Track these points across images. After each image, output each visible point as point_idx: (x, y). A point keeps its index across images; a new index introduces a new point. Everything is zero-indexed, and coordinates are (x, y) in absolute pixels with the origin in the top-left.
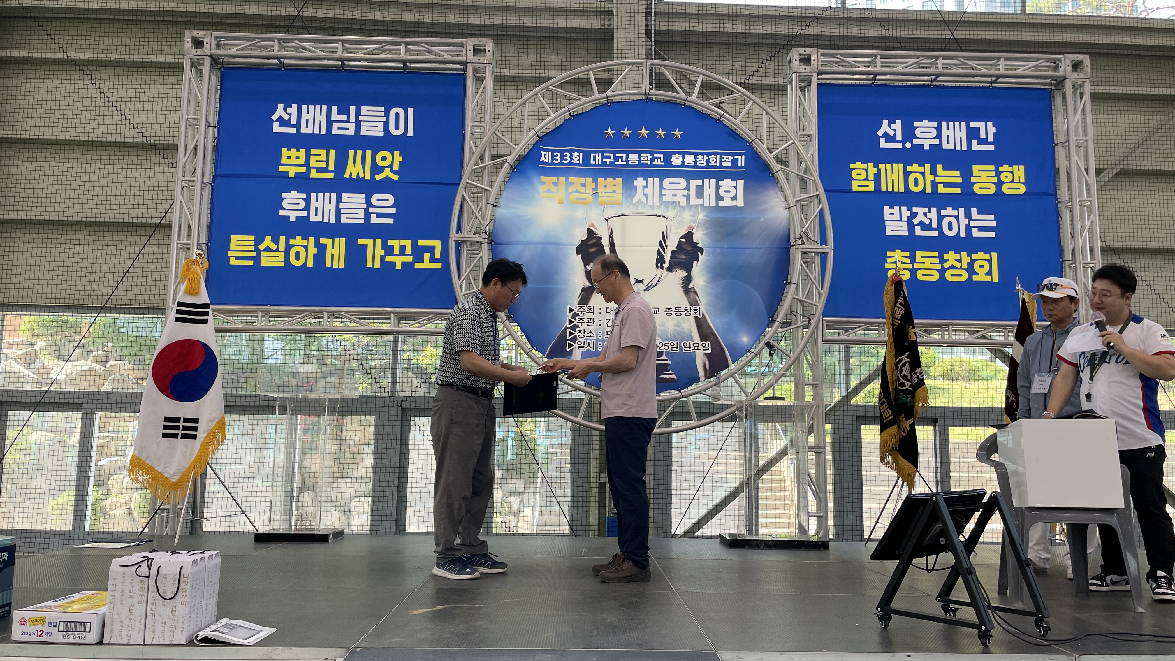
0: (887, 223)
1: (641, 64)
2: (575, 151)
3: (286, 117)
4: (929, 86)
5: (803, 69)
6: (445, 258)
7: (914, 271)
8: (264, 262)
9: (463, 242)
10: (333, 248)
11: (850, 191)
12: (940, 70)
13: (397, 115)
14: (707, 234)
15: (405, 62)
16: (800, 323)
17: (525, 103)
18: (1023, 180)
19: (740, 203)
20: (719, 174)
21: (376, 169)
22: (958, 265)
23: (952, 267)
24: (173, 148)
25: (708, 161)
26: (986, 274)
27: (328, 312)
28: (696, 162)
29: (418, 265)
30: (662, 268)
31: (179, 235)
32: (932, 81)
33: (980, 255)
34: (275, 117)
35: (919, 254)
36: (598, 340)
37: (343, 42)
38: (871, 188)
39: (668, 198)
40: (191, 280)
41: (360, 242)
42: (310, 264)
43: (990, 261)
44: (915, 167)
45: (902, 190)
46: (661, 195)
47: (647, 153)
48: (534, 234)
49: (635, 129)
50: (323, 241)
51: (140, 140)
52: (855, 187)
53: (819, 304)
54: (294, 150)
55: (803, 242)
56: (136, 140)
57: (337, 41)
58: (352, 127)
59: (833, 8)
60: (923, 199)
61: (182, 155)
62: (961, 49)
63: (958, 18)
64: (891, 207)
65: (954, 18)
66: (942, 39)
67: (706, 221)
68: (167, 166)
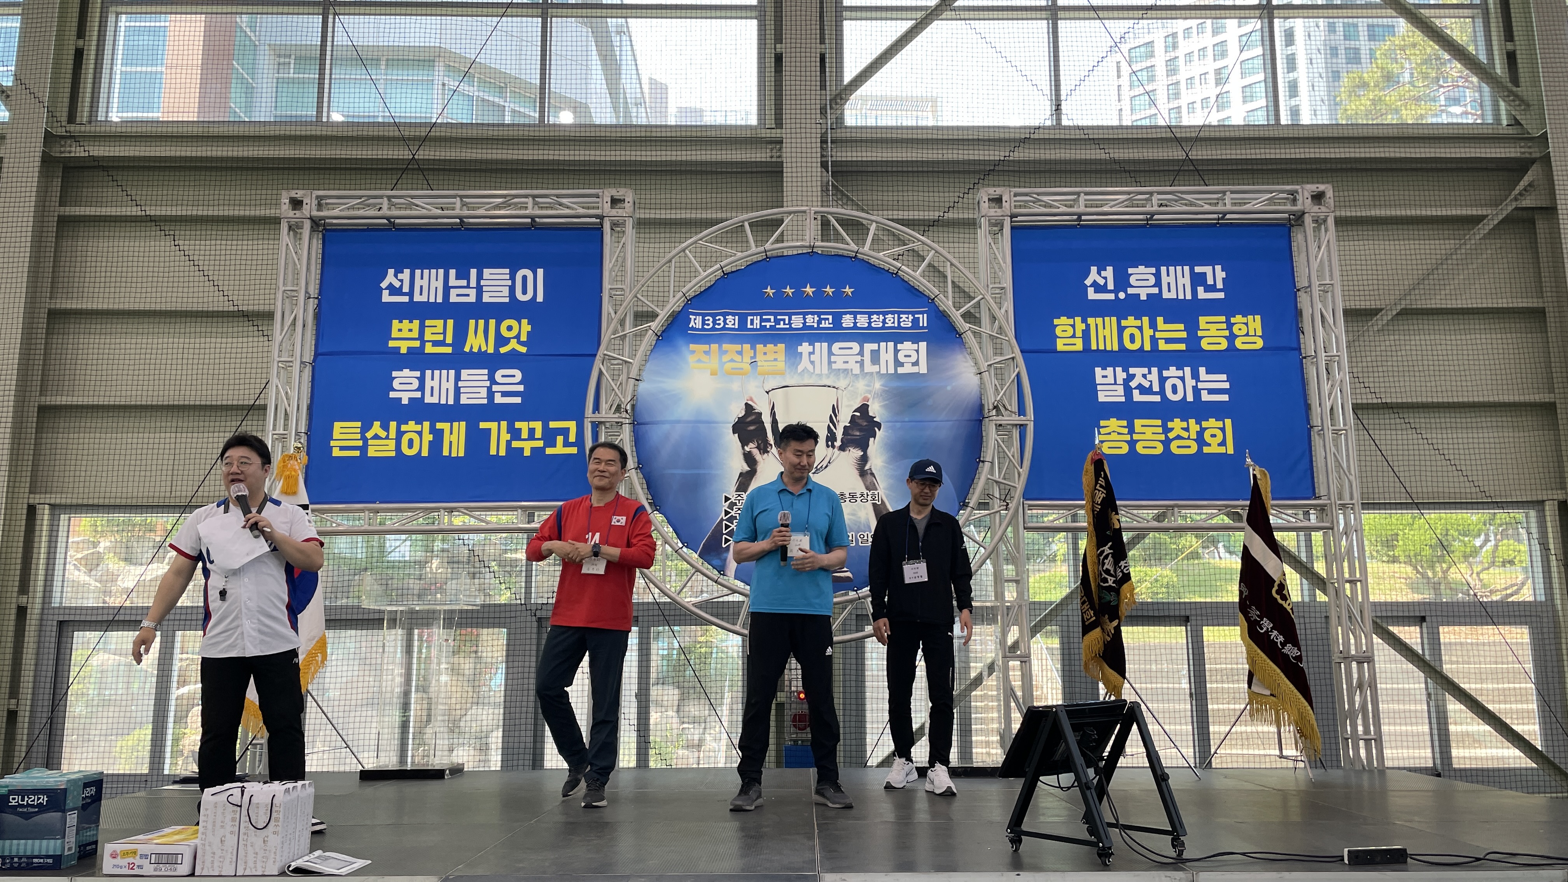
0: (1099, 388)
1: (804, 212)
2: (729, 314)
3: (397, 284)
4: (1144, 226)
5: (995, 212)
6: (580, 442)
7: (1132, 443)
8: (371, 452)
9: (600, 423)
10: (451, 433)
11: (1055, 351)
12: (1156, 208)
13: (525, 278)
14: (885, 407)
15: (533, 218)
16: (996, 509)
17: (670, 261)
18: (1259, 333)
19: (923, 369)
20: (897, 337)
21: (501, 341)
22: (1185, 434)
23: (1179, 437)
24: (269, 316)
25: (884, 322)
26: (1219, 445)
27: (445, 509)
28: (870, 323)
29: (549, 451)
30: (833, 447)
31: (275, 425)
32: (1147, 220)
33: (1211, 423)
34: (384, 285)
35: (1138, 423)
37: (461, 197)
38: (1079, 347)
39: (839, 365)
40: (288, 477)
41: (483, 425)
42: (425, 453)
43: (1223, 430)
44: (1131, 321)
45: (1116, 348)
46: (830, 363)
47: (813, 314)
48: (683, 411)
49: (798, 287)
50: (439, 426)
51: (231, 309)
53: (1020, 485)
54: (406, 322)
55: (999, 413)
56: (226, 309)
57: (454, 197)
58: (473, 293)
59: (1044, 128)
60: (1141, 358)
61: (278, 331)
62: (1198, 171)
63: (1193, 135)
64: (1104, 368)
65: (1188, 135)
66: (1173, 160)
67: (884, 391)
68: (261, 339)
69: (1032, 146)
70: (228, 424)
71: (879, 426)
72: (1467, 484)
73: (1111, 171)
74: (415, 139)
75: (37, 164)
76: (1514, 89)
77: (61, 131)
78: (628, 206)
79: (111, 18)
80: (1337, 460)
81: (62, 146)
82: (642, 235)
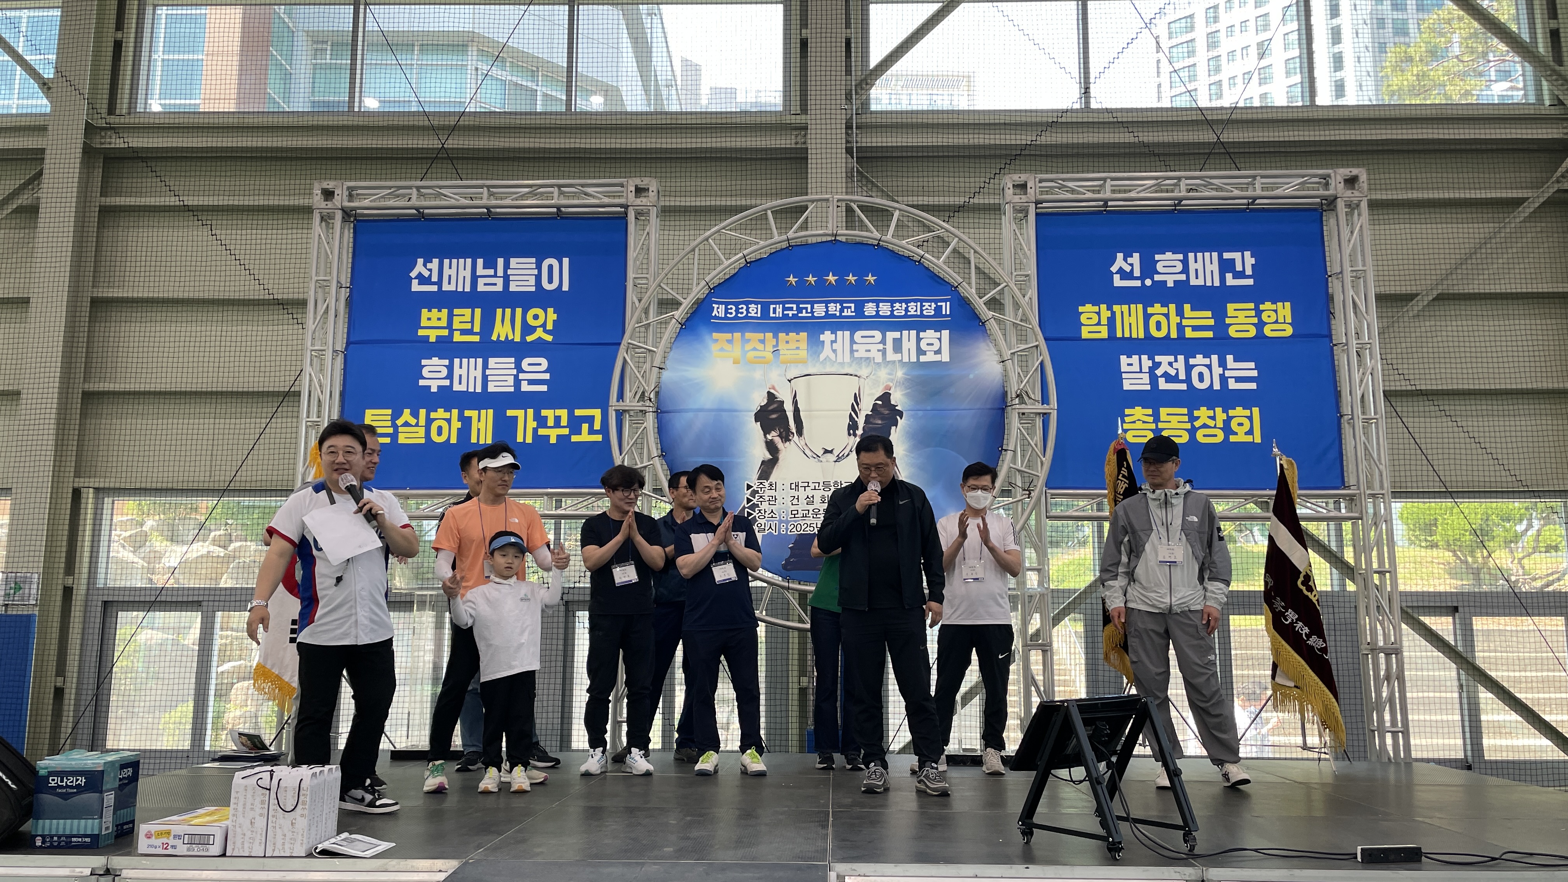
0: (1124, 376)
1: (827, 200)
2: (751, 302)
3: (426, 274)
4: (1172, 212)
5: (1020, 198)
6: (604, 430)
8: (402, 439)
9: (625, 411)
10: (479, 421)
11: (1079, 338)
12: (1183, 194)
13: (550, 267)
14: (907, 395)
15: (558, 209)
16: (1019, 498)
17: (693, 250)
18: (1289, 320)
19: (945, 357)
20: (920, 325)
21: (527, 329)
22: (1211, 423)
23: (1205, 426)
24: (303, 303)
25: (907, 310)
26: (1246, 433)
28: (892, 311)
29: (575, 438)
30: (855, 435)
31: (308, 412)
32: (1175, 205)
33: (1239, 411)
34: (413, 274)
35: (1163, 411)
36: (781, 522)
37: (489, 187)
38: (1104, 334)
39: (861, 353)
41: (510, 413)
42: (454, 440)
43: (1250, 418)
44: (1157, 308)
45: (1142, 335)
46: (852, 351)
47: (835, 302)
48: (706, 400)
49: (821, 275)
50: (467, 413)
51: (267, 297)
52: (1085, 334)
53: (1042, 473)
54: (435, 311)
55: (1022, 402)
56: (261, 297)
57: (481, 187)
58: (500, 282)
59: (1072, 111)
60: (1167, 346)
61: (311, 321)
62: (1228, 153)
63: (1225, 117)
64: (1129, 356)
65: (1220, 117)
66: (1204, 143)
67: (906, 379)
68: (296, 326)
69: (1059, 130)
70: (265, 410)
71: (901, 414)
72: (1503, 473)
73: (1141, 155)
74: (443, 128)
75: (79, 155)
76: (1557, 68)
77: (102, 123)
78: (652, 194)
79: (149, 10)
80: (1366, 448)
81: (102, 137)
82: (667, 223)
